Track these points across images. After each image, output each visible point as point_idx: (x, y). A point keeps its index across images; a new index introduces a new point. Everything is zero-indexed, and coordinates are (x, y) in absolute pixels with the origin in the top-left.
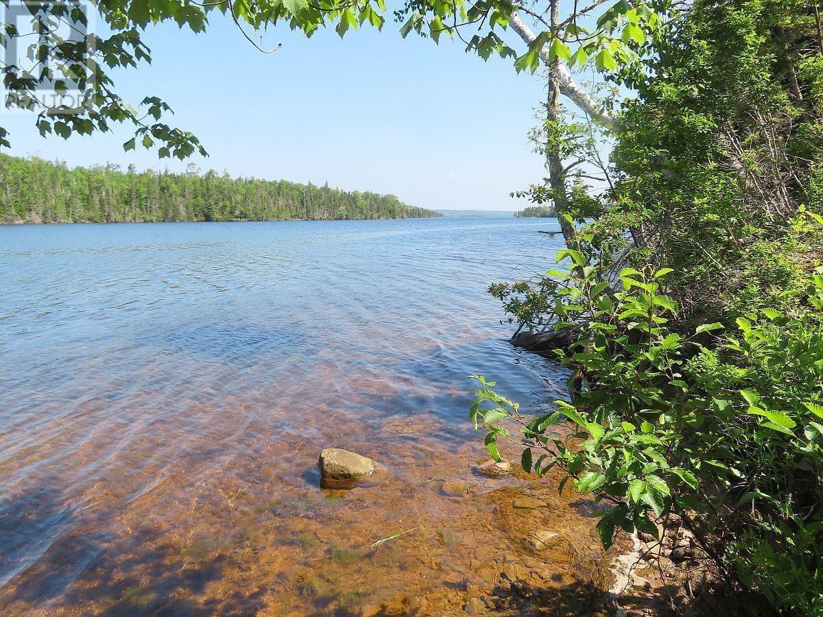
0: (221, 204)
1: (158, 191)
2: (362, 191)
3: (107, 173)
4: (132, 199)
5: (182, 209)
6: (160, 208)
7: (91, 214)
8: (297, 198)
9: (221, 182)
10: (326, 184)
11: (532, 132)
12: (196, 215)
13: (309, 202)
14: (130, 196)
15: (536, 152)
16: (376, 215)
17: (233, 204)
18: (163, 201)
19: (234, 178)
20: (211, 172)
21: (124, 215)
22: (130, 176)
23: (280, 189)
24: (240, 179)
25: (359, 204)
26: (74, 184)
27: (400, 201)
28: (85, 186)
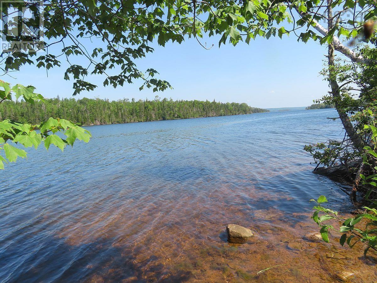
0: (169, 112)
1: (143, 109)
2: (230, 102)
3: (124, 103)
4: (133, 112)
5: (153, 116)
6: (145, 115)
7: (118, 120)
8: (202, 107)
9: (169, 103)
10: (214, 100)
11: (323, 71)
12: (159, 118)
13: (207, 109)
14: (133, 111)
15: (325, 80)
16: (237, 113)
17: (174, 112)
18: (146, 112)
19: (174, 100)
20: (165, 99)
21: (131, 119)
22: (133, 103)
23: (194, 104)
24: (177, 101)
25: (229, 108)
26: (112, 108)
27: (249, 105)
28: (116, 108)
